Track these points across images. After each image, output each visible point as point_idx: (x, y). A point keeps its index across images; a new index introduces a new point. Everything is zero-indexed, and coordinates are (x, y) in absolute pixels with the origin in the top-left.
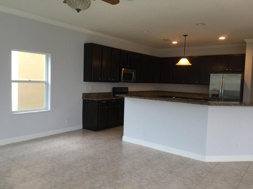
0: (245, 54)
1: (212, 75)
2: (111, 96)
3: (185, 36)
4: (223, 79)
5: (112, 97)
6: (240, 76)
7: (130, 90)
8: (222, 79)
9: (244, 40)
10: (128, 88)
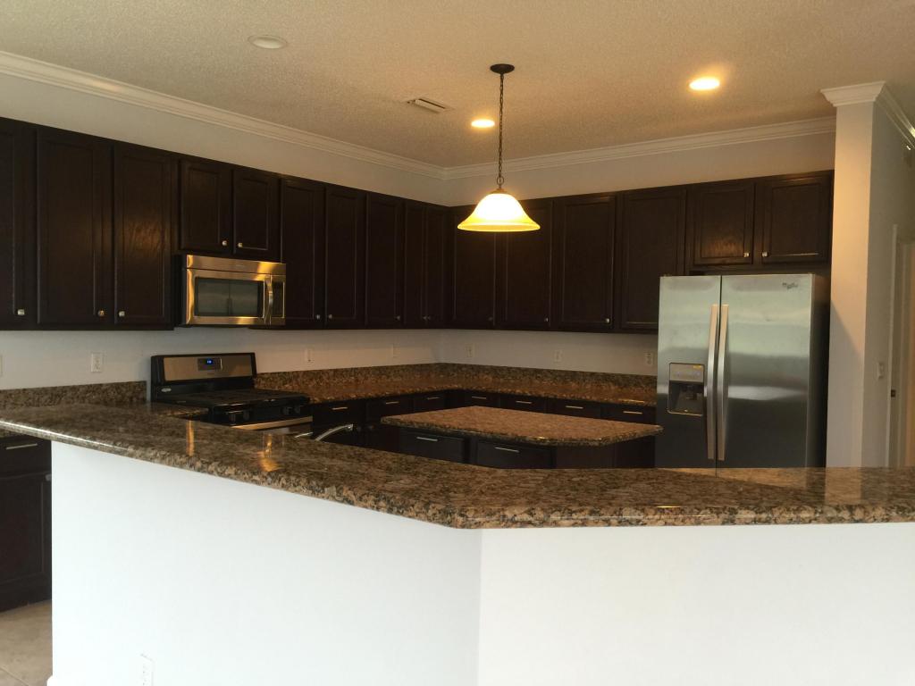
0: (832, 172)
1: (666, 283)
2: (144, 400)
3: (502, 69)
4: (724, 306)
5: (148, 405)
6: (806, 283)
7: (264, 366)
8: (716, 306)
9: (822, 96)
10: (252, 355)
